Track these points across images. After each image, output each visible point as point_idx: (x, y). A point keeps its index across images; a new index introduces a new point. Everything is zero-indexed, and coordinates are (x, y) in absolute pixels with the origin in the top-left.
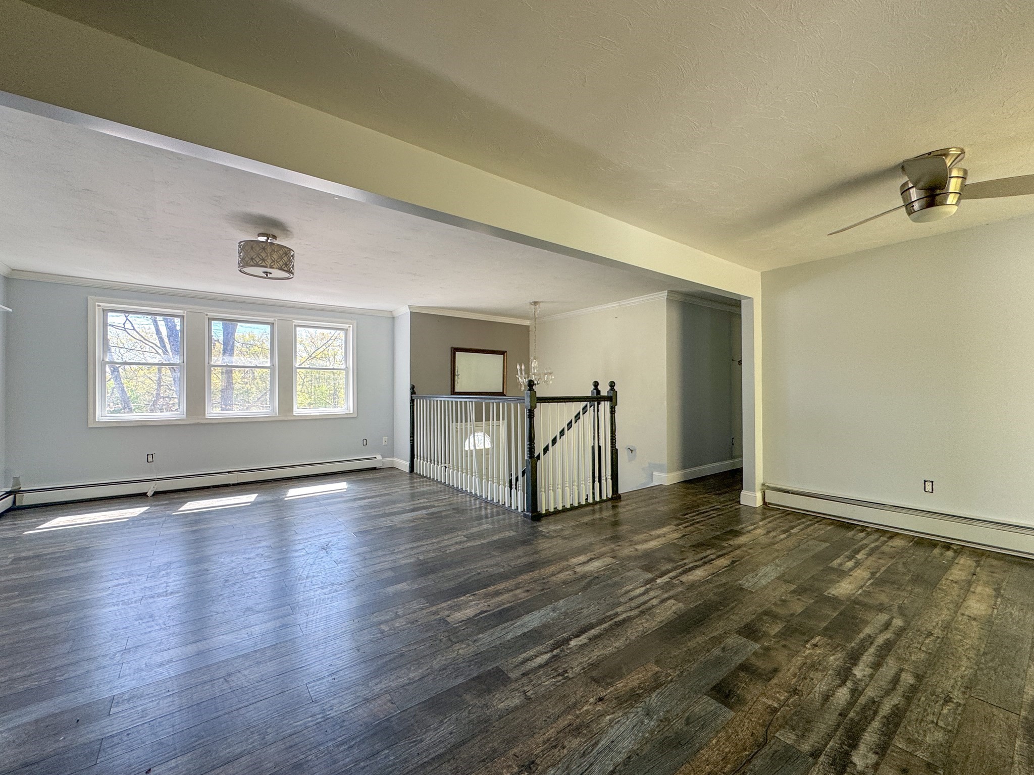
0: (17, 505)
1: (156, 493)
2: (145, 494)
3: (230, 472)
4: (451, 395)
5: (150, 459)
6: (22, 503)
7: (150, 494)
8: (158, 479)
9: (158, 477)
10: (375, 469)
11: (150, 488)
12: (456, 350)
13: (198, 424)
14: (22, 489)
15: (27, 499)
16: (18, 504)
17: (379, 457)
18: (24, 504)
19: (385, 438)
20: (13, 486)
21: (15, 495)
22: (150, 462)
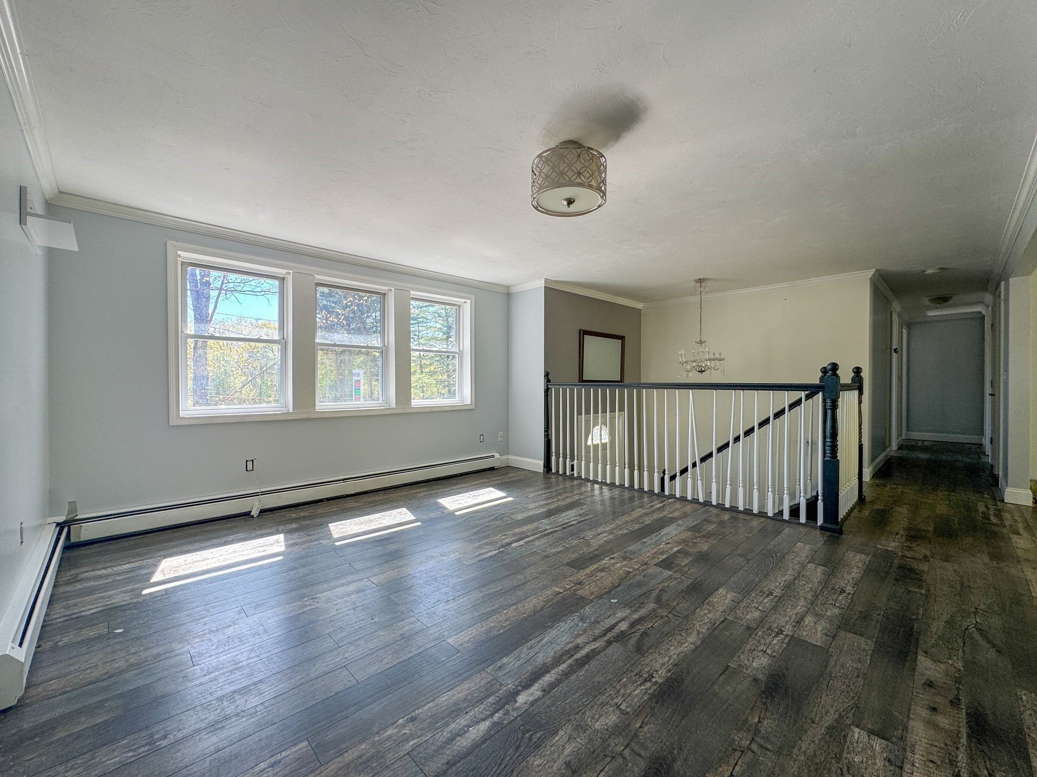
0: (72, 541)
1: (262, 511)
2: (248, 514)
3: (346, 479)
4: (579, 382)
5: (250, 467)
6: (80, 537)
7: (255, 513)
8: (264, 493)
9: (262, 490)
10: (492, 469)
11: (255, 506)
12: (584, 333)
13: (309, 419)
14: (78, 517)
15: (87, 532)
16: (73, 539)
17: (497, 455)
18: (82, 540)
19: (501, 433)
20: (69, 514)
21: (69, 526)
22: (250, 471)
